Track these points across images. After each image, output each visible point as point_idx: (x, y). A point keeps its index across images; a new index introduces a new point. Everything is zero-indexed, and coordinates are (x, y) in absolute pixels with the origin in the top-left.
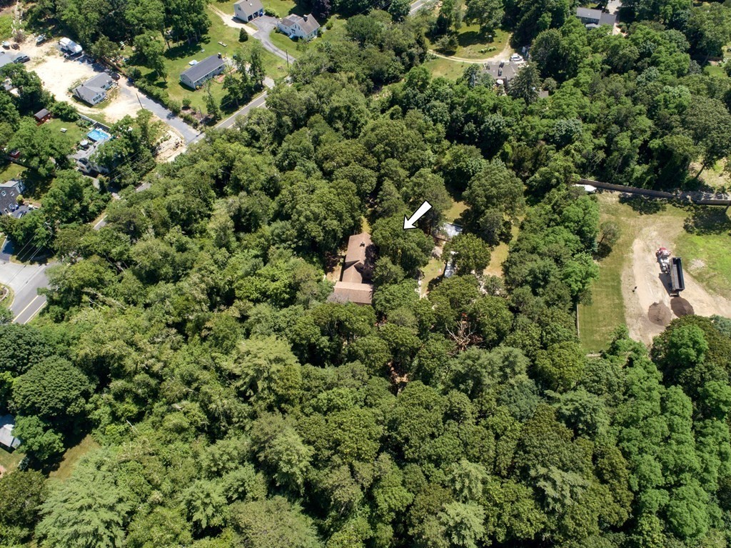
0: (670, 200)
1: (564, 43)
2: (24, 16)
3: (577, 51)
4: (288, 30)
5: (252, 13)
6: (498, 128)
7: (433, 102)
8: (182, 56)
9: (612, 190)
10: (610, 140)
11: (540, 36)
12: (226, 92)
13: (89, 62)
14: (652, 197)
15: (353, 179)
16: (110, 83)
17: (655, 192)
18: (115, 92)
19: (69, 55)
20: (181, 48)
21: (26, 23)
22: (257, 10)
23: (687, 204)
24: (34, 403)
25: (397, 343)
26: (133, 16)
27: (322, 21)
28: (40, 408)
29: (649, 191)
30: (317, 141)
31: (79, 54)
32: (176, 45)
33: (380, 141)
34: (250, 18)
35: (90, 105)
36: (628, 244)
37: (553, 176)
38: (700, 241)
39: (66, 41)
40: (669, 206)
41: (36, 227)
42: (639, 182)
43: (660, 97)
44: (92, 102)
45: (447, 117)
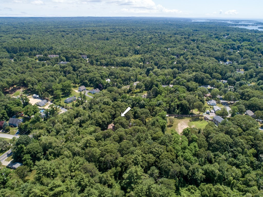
0: (186, 117)
1: (158, 90)
2: (23, 91)
3: (161, 91)
4: (92, 92)
5: (83, 89)
6: (143, 104)
7: (128, 101)
8: (65, 98)
9: (172, 116)
10: (170, 105)
11: (152, 89)
12: (77, 102)
13: (40, 99)
14: (182, 116)
15: (109, 111)
16: (46, 102)
17: (183, 115)
18: (47, 104)
19: (35, 98)
20: (64, 96)
21: (23, 93)
22: (84, 89)
23: (190, 117)
24: (30, 151)
25: (121, 135)
26: (54, 87)
27: (101, 90)
28: (31, 152)
29: (181, 115)
30: (100, 107)
31: (38, 97)
32: (63, 95)
33: (116, 105)
34: (82, 90)
35: (41, 106)
36: (177, 124)
37: (157, 111)
38: (194, 123)
39: (34, 95)
40: (186, 118)
41: (28, 125)
42: (178, 114)
43: (180, 96)
44: (41, 105)
45: (132, 103)
